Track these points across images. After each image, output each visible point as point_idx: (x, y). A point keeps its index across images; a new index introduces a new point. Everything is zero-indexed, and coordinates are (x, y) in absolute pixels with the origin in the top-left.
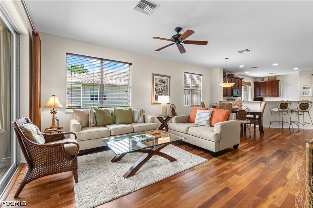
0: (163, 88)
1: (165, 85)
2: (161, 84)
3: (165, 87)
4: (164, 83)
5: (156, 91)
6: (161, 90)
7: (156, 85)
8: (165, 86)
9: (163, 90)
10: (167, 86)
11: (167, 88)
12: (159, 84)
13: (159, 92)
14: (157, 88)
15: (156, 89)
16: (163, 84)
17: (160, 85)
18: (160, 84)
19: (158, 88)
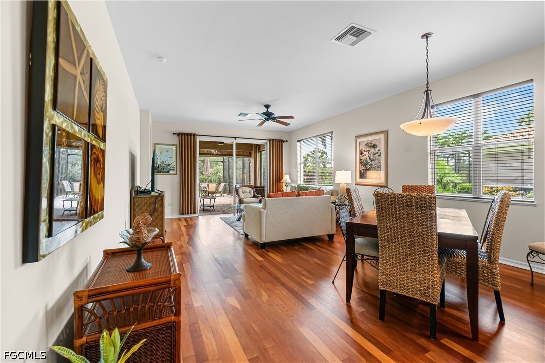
0: (372, 157)
1: (377, 150)
2: (369, 151)
3: (377, 155)
4: (374, 146)
5: (360, 163)
6: (369, 161)
7: (361, 154)
8: (376, 152)
9: (372, 161)
10: (380, 152)
11: (380, 155)
12: (365, 151)
13: (366, 165)
14: (362, 158)
15: (360, 160)
16: (372, 150)
17: (366, 153)
18: (367, 150)
19: (365, 157)
